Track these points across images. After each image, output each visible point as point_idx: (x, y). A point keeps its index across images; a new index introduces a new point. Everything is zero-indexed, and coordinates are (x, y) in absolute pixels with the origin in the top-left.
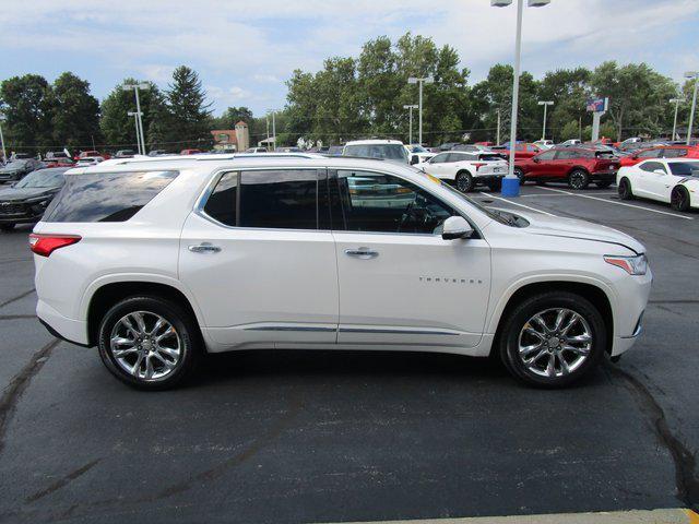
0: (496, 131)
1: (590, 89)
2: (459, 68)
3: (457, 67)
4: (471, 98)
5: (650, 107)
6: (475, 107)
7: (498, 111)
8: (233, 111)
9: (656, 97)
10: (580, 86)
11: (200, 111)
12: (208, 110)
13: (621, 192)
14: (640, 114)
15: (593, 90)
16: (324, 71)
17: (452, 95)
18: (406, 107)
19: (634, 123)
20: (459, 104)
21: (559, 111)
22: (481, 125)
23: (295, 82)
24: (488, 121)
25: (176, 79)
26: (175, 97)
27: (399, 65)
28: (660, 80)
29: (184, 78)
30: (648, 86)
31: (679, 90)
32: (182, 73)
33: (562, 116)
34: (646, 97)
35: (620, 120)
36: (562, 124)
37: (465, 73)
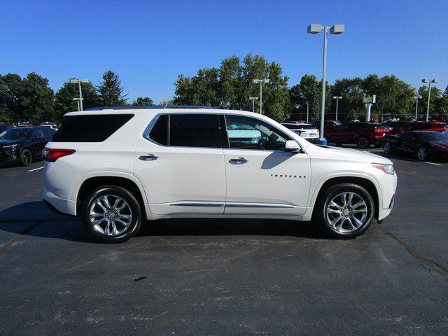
1: (363, 90)
2: (282, 76)
3: (281, 75)
8: (140, 99)
10: (357, 88)
11: (119, 99)
12: (124, 98)
16: (198, 76)
18: (250, 99)
22: (297, 111)
23: (180, 82)
24: (300, 109)
25: (105, 79)
26: (103, 90)
27: (245, 73)
29: (110, 78)
31: (416, 92)
32: (109, 76)
37: (286, 79)
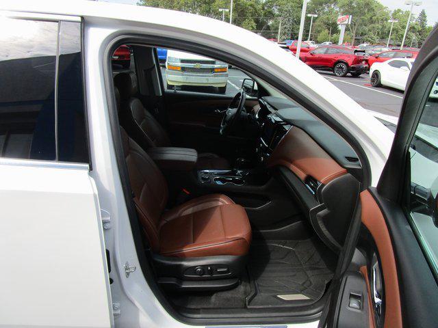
0: (277, 33)
1: (338, 9)
4: (263, 9)
5: (373, 25)
6: (265, 15)
7: (280, 19)
9: (377, 18)
10: (332, 7)
13: (373, 81)
14: (366, 29)
15: (340, 11)
17: (251, 5)
18: (220, 10)
19: (362, 34)
20: (255, 13)
21: (318, 23)
22: (268, 28)
24: (273, 25)
28: (381, 7)
30: (373, 10)
33: (319, 26)
34: (371, 18)
35: (354, 32)
36: (319, 32)
